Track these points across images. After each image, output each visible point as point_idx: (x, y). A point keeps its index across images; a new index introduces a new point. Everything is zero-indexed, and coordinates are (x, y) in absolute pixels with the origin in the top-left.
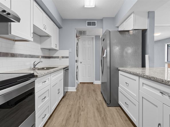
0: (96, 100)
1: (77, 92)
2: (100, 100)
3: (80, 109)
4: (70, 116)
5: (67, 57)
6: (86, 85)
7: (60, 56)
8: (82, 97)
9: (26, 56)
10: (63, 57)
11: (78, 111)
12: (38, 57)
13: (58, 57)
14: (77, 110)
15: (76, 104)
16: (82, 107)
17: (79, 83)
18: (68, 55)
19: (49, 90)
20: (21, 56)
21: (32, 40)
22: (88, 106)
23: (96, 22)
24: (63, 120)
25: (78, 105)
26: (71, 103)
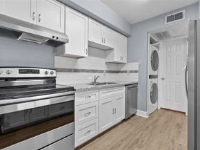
0: (173, 141)
1: (147, 120)
2: (180, 145)
3: (137, 143)
4: (120, 145)
5: (136, 72)
6: (170, 113)
7: (128, 70)
8: (151, 127)
9: (88, 71)
10: (131, 72)
11: (133, 145)
12: (102, 72)
13: (126, 72)
14: (132, 142)
15: (136, 135)
16: (142, 141)
17: (159, 108)
18: (137, 69)
19: (97, 107)
20: (83, 71)
21: (87, 56)
22: (152, 144)
23: (184, 11)
24: (108, 146)
25: (137, 137)
26: (131, 130)
